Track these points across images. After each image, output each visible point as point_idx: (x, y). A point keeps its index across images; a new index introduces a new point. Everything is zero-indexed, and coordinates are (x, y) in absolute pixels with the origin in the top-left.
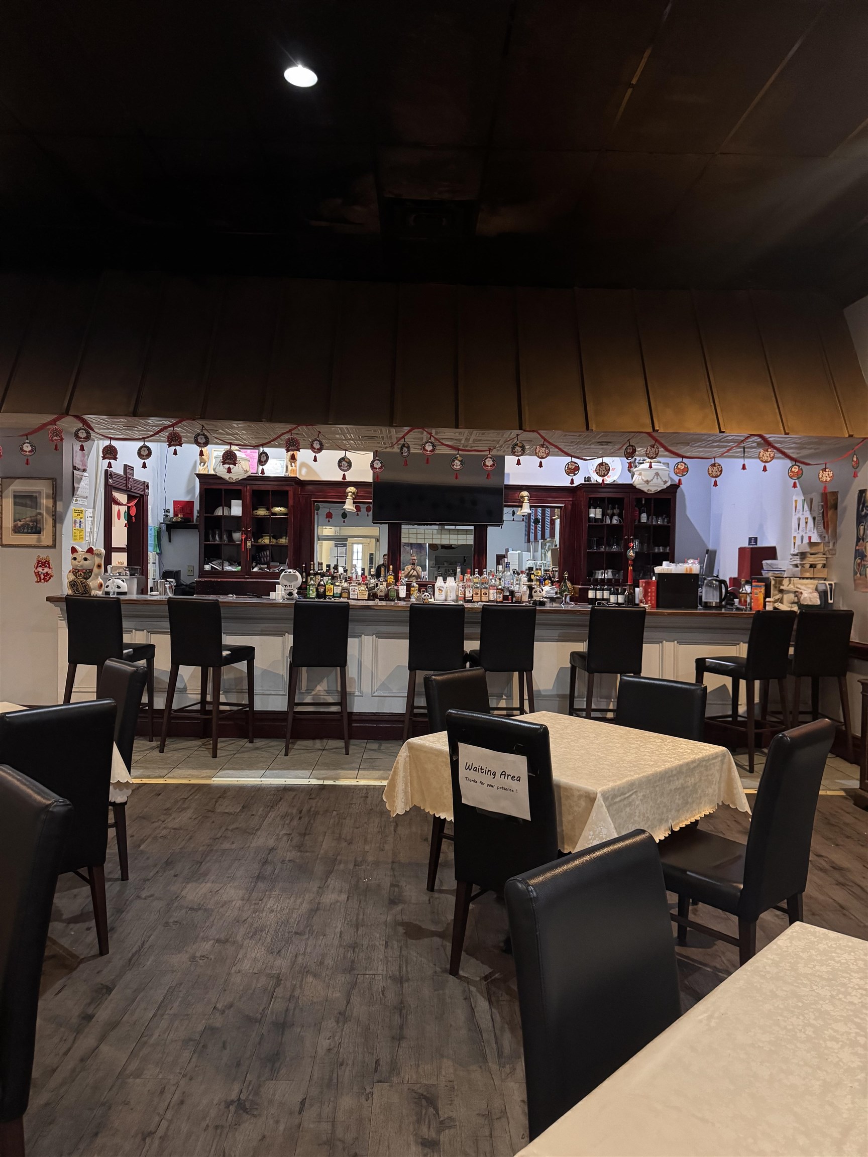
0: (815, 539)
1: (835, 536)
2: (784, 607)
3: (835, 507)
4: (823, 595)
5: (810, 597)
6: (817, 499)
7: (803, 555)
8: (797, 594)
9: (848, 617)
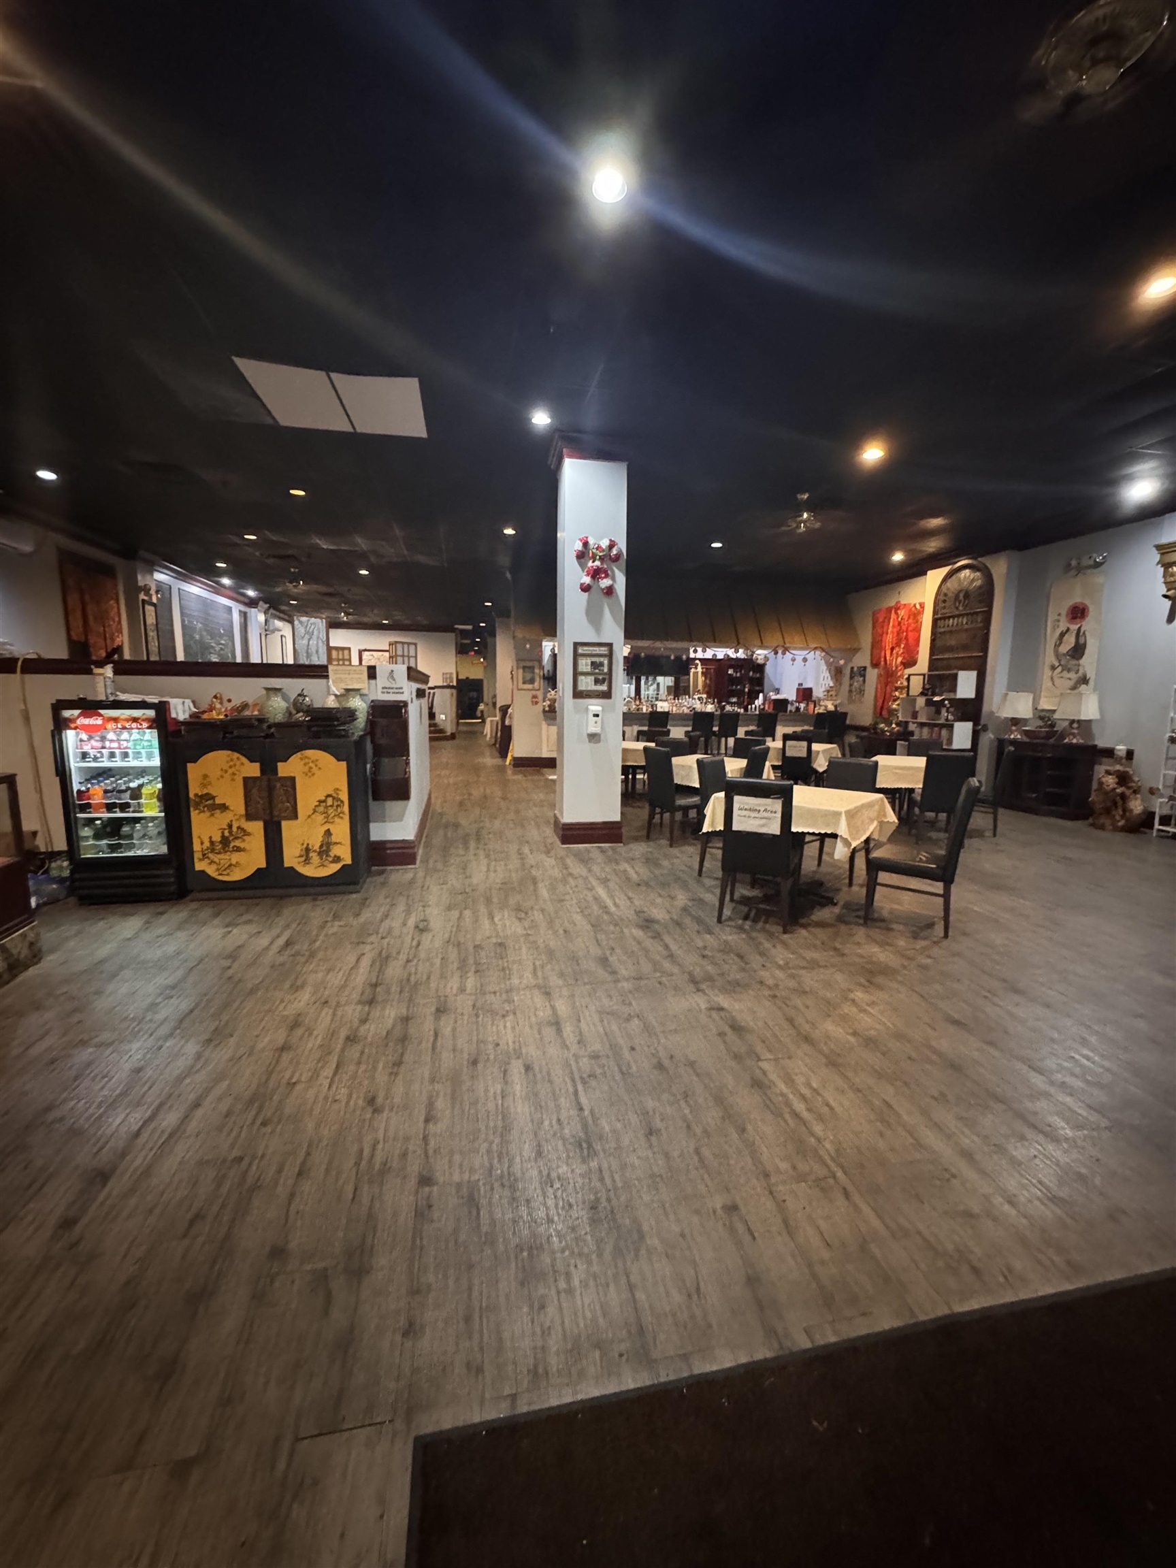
0: (832, 684)
1: (841, 684)
2: (821, 711)
3: (841, 672)
4: (836, 707)
5: (831, 707)
6: (833, 668)
7: (828, 691)
8: (826, 707)
9: (845, 714)
